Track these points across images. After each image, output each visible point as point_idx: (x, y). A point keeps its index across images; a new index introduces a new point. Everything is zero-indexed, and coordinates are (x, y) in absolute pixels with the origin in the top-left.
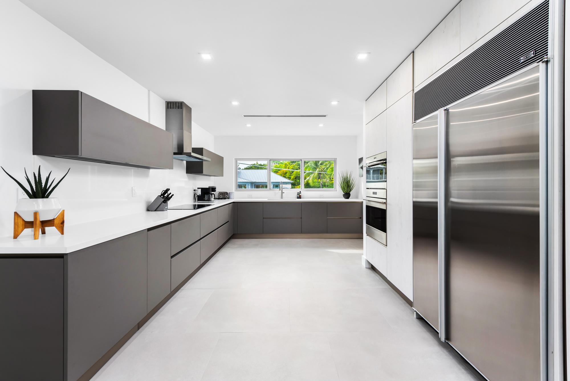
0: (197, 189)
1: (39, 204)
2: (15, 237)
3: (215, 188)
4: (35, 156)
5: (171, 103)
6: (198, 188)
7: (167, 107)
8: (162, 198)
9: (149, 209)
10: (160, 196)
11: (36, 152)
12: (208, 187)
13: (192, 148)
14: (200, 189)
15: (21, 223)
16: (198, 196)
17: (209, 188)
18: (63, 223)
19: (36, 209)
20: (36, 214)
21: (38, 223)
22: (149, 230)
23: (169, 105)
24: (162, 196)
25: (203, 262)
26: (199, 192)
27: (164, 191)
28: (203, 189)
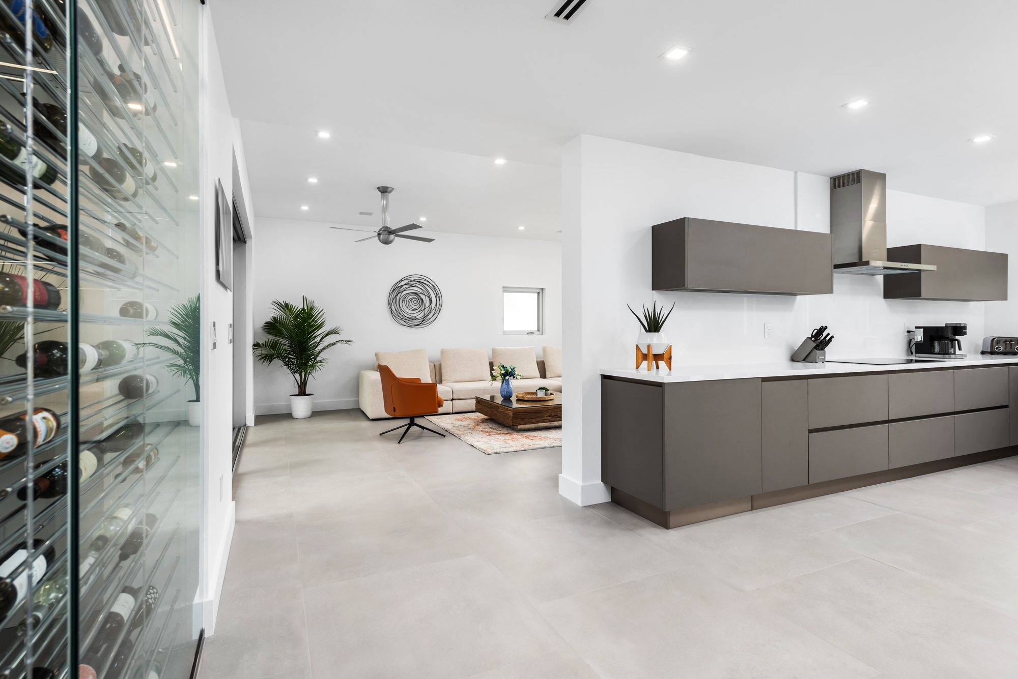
0: (913, 329)
1: (653, 338)
2: (637, 368)
3: (965, 328)
4: (654, 291)
5: (839, 177)
6: (917, 328)
7: (832, 186)
8: (814, 341)
9: (794, 359)
10: (811, 338)
11: (655, 287)
12: (944, 326)
13: (888, 250)
14: (922, 330)
15: (640, 355)
16: (917, 344)
17: (947, 326)
18: (670, 358)
19: (649, 342)
20: (649, 347)
21: (651, 356)
22: (765, 380)
23: (837, 181)
24: (813, 339)
25: (899, 467)
26: (919, 337)
27: (816, 331)
28: (927, 330)
